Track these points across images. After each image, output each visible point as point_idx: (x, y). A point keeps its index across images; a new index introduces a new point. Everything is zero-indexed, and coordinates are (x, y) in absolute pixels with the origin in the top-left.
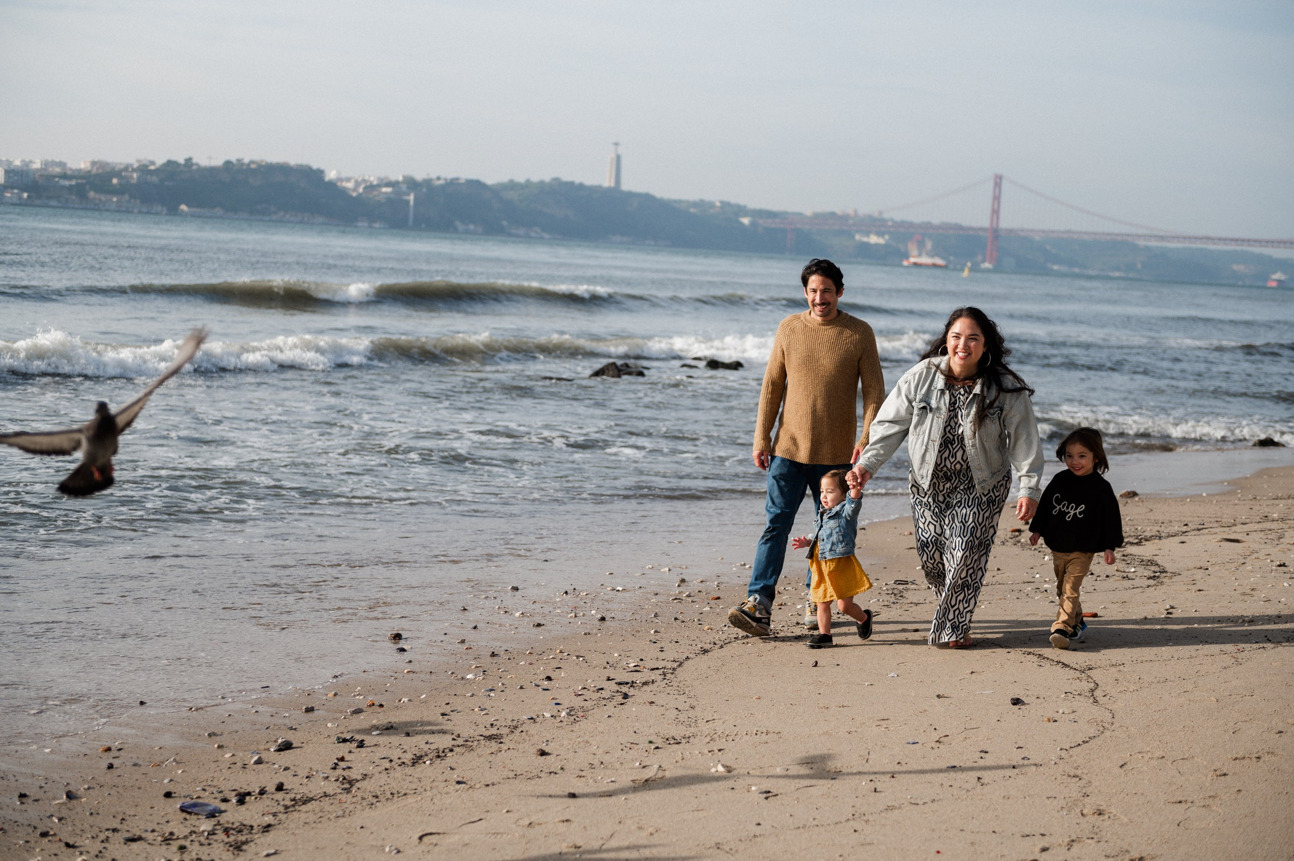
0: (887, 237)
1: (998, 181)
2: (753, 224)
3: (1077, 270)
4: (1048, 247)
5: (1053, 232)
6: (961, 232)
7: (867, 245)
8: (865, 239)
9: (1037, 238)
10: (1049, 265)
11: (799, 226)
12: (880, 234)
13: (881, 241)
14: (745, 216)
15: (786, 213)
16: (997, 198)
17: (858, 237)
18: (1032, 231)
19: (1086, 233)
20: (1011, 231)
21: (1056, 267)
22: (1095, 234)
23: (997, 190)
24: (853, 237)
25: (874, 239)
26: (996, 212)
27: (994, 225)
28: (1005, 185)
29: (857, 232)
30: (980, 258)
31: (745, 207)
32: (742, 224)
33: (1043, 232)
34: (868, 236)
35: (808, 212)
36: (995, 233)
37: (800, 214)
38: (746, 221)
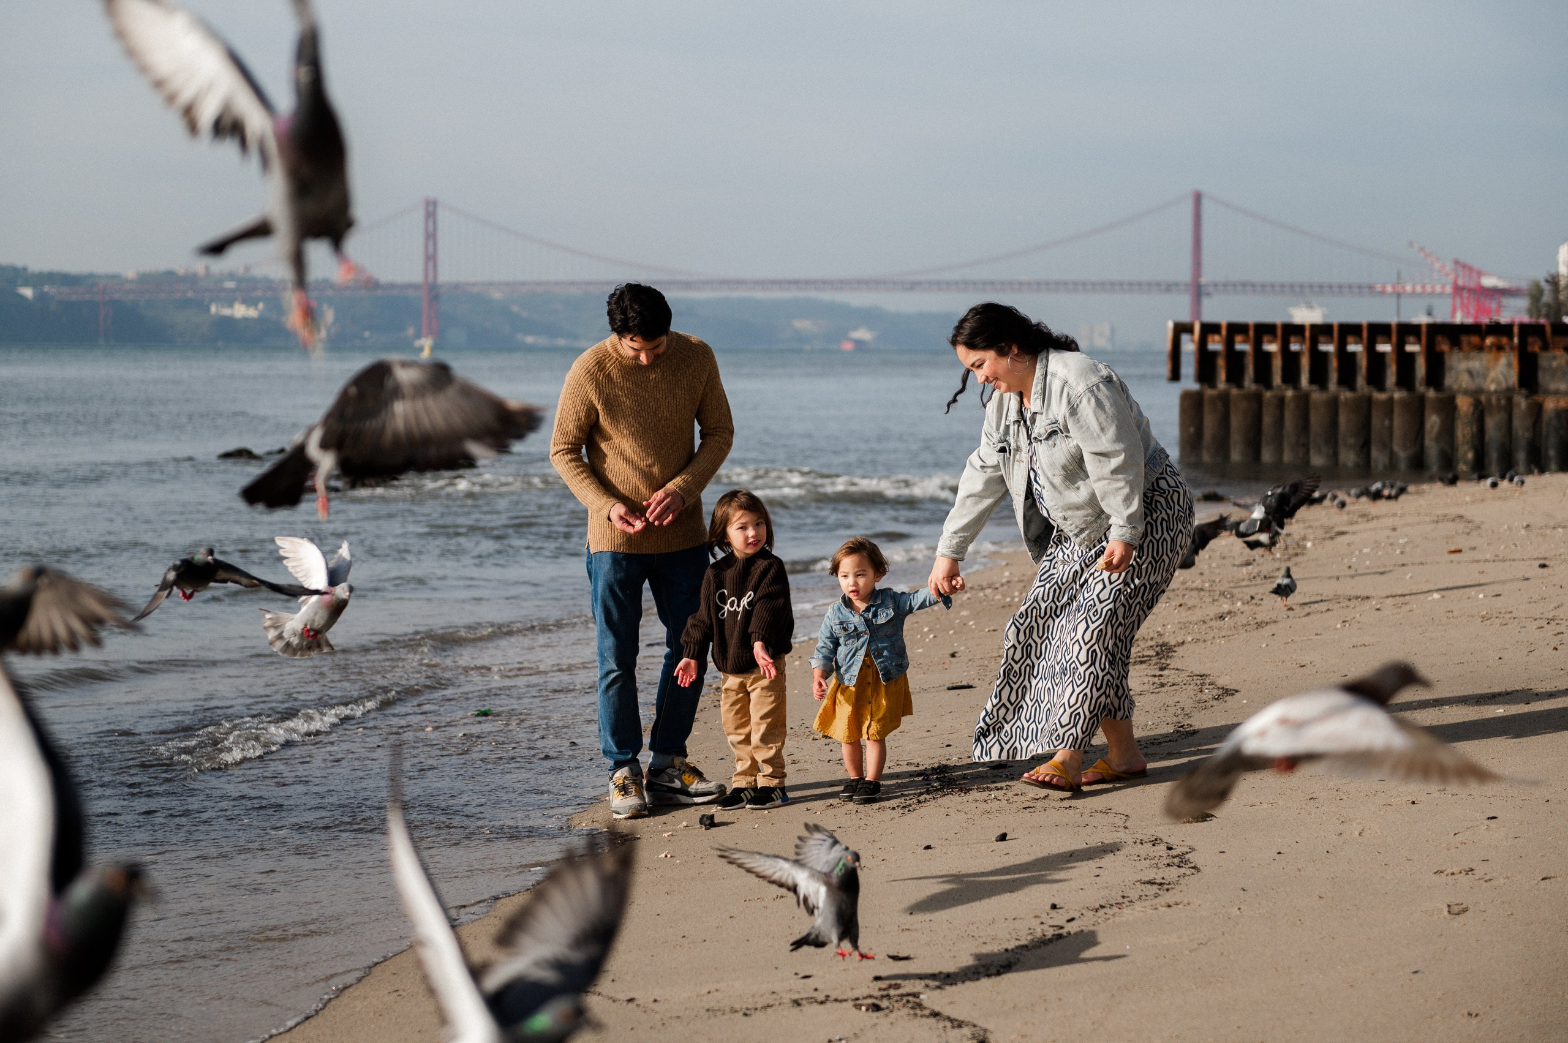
0: (261, 306)
1: (431, 209)
2: (41, 297)
3: (561, 342)
4: (515, 309)
5: (523, 284)
6: (379, 293)
7: (230, 321)
8: (226, 312)
9: (497, 295)
10: (519, 336)
11: (117, 296)
12: (249, 302)
13: (252, 313)
14: (26, 284)
15: (91, 276)
16: (431, 236)
17: (213, 309)
18: (490, 284)
19: (572, 283)
20: (457, 286)
21: (530, 340)
22: (589, 283)
23: (431, 224)
24: (207, 309)
25: (240, 311)
26: (431, 258)
27: (431, 278)
28: (441, 214)
29: (212, 301)
30: (411, 331)
31: (25, 269)
32: (23, 298)
33: (507, 284)
34: (230, 305)
35: (130, 274)
36: (433, 291)
37: (116, 277)
38: (28, 292)
